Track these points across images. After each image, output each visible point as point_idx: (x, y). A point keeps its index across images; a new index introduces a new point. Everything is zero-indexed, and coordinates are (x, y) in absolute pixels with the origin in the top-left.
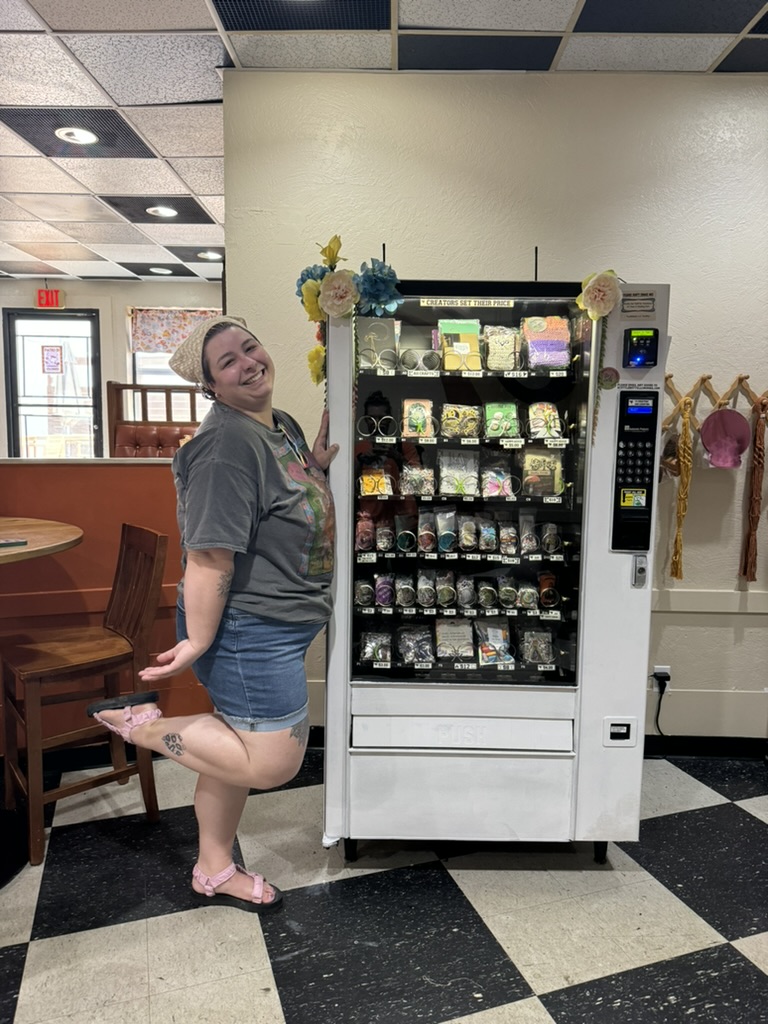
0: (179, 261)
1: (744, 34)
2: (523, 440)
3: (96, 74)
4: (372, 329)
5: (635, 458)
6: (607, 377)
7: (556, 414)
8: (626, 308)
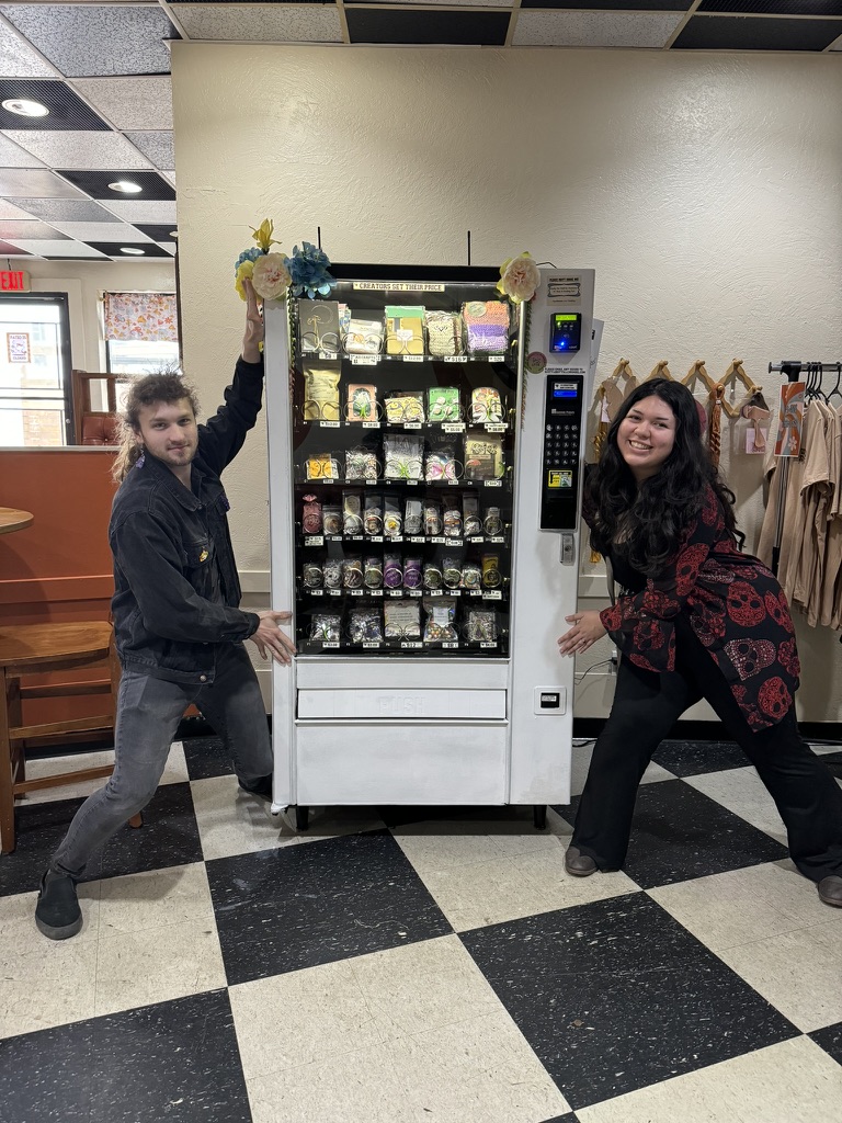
0: (151, 241)
1: (692, 11)
2: (464, 424)
3: (39, 45)
4: (315, 312)
5: (562, 441)
6: (534, 362)
7: (498, 399)
8: (552, 293)
